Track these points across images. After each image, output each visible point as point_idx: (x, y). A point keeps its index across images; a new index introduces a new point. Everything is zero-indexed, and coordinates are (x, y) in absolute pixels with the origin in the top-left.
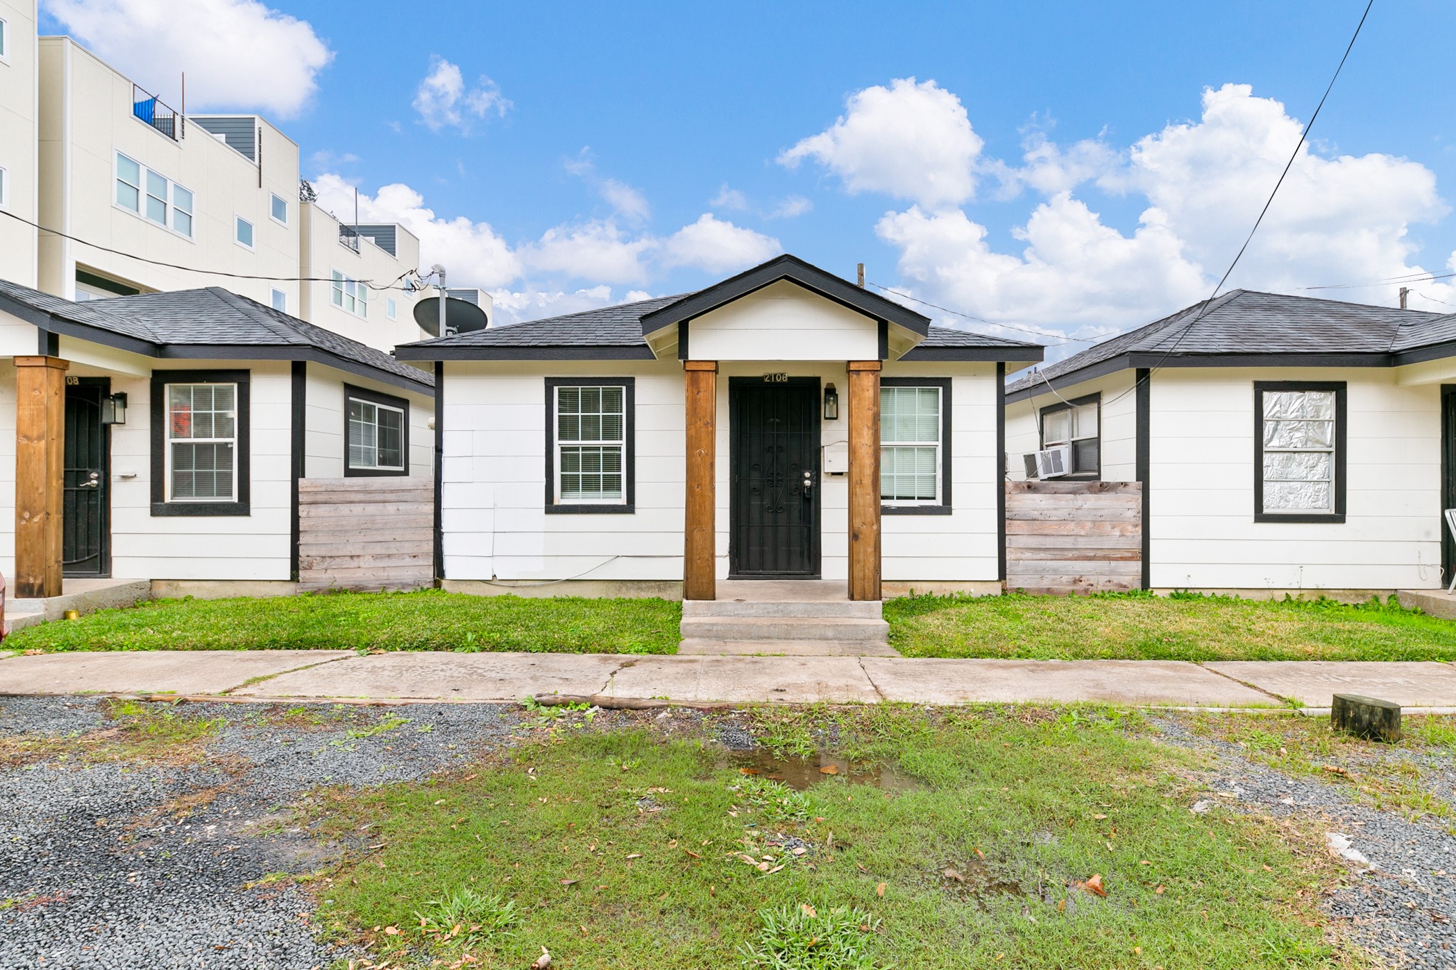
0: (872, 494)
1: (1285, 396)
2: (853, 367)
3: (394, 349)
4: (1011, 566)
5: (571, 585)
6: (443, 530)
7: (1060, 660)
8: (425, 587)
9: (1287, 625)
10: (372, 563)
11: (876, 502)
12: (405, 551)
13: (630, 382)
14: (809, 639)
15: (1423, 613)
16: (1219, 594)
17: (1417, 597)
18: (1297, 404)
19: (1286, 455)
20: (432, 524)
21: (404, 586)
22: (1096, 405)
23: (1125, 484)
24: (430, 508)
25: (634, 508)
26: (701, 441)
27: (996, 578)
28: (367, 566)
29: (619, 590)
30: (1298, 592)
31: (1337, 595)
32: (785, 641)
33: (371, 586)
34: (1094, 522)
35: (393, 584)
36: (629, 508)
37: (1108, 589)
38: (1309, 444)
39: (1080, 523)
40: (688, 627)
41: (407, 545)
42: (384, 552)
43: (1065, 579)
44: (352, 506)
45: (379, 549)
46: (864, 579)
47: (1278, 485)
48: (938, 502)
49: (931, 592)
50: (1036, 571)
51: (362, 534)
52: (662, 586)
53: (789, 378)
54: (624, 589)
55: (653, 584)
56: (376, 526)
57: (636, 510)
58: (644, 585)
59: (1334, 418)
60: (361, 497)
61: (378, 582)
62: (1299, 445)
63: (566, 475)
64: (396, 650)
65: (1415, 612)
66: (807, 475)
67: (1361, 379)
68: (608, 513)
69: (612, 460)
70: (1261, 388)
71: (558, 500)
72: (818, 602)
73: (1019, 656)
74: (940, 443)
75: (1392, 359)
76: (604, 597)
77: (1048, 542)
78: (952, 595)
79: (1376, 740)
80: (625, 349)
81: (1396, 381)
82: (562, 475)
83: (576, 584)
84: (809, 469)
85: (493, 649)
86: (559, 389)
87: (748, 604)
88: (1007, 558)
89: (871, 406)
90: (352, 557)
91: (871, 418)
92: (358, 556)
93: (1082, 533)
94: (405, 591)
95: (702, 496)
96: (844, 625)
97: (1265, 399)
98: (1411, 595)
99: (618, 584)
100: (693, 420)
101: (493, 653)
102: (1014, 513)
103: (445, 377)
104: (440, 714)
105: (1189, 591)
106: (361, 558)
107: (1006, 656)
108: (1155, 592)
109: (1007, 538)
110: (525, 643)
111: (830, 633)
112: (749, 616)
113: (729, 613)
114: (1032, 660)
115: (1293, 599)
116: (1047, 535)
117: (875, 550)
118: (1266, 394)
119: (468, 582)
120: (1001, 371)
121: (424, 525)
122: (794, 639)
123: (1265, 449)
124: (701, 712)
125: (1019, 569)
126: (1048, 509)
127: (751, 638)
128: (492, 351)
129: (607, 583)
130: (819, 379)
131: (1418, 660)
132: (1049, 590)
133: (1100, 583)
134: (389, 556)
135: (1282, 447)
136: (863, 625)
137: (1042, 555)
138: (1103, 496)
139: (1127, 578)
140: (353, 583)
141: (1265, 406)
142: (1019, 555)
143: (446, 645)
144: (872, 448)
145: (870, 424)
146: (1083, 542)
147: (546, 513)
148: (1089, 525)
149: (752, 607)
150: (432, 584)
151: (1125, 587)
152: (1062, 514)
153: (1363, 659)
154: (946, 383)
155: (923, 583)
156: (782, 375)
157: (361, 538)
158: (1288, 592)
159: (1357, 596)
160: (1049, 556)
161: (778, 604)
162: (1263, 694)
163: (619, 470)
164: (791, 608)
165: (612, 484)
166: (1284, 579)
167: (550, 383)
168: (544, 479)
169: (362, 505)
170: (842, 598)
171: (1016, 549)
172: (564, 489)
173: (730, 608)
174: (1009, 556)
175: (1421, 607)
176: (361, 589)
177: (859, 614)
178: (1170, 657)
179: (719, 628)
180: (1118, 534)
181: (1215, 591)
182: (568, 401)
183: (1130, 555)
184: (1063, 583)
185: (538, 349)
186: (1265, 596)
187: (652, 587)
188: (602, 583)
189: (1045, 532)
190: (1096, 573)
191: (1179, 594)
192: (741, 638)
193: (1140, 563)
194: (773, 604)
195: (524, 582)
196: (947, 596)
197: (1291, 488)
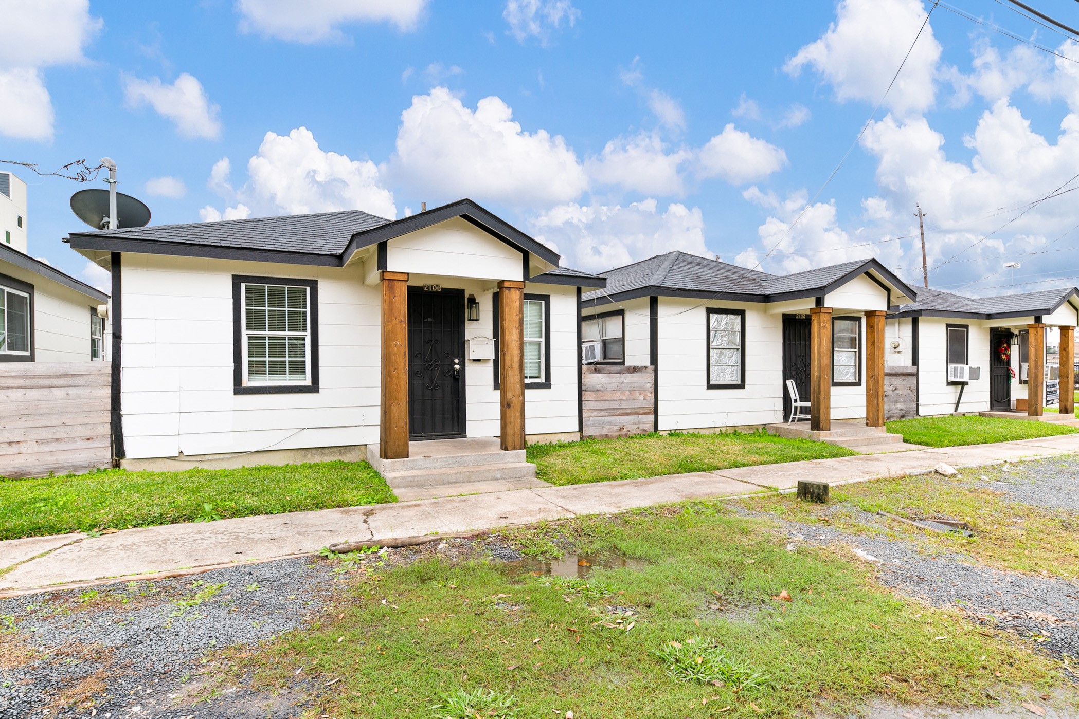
0: (519, 375)
1: (719, 316)
2: (506, 285)
3: (68, 237)
4: (585, 421)
5: (259, 455)
6: (122, 413)
7: (644, 478)
8: (102, 468)
9: (734, 447)
10: (36, 448)
11: (522, 381)
12: (77, 434)
13: (314, 284)
14: (484, 480)
15: (779, 436)
16: (691, 432)
17: (776, 427)
18: (724, 322)
19: (720, 350)
20: (109, 407)
21: (76, 468)
22: (621, 317)
23: (646, 367)
24: (107, 392)
25: (318, 388)
26: (397, 334)
27: (577, 430)
28: (30, 451)
29: (305, 457)
30: (726, 428)
31: (741, 429)
32: (469, 484)
33: (35, 471)
34: (630, 391)
35: (63, 468)
36: (314, 387)
37: (637, 432)
38: (730, 344)
39: (623, 392)
40: (395, 480)
41: (79, 428)
42: (50, 436)
43: (615, 428)
44: (9, 392)
45: (44, 434)
46: (514, 435)
47: (716, 367)
48: (542, 380)
49: (538, 442)
50: (600, 424)
51: (23, 419)
52: (343, 451)
53: (442, 289)
54: (309, 456)
55: (335, 449)
56: (42, 411)
57: (320, 390)
58: (327, 451)
59: (740, 330)
60: (20, 382)
61: (44, 467)
62: (725, 345)
63: (253, 361)
64: (128, 528)
65: (775, 436)
66: (457, 361)
67: (752, 309)
68: (295, 392)
69: (297, 347)
70: (710, 311)
71: (246, 382)
72: (484, 453)
73: (622, 478)
74: (543, 340)
75: (766, 299)
76: (291, 463)
77: (606, 405)
78: (551, 443)
79: (822, 502)
80: (314, 257)
81: (765, 311)
82: (249, 361)
83: (265, 455)
84: (457, 357)
85: (233, 515)
86: (246, 285)
87: (434, 459)
88: (583, 416)
89: (518, 313)
90: (10, 443)
91: (518, 322)
92: (18, 442)
93: (624, 399)
94: (78, 474)
95: (398, 377)
96: (508, 469)
97: (711, 318)
98: (772, 427)
99: (303, 452)
100: (390, 318)
101: (233, 519)
102: (587, 387)
103: (122, 268)
104: (250, 574)
105: (677, 431)
106: (21, 444)
107: (614, 479)
108: (661, 434)
109: (583, 403)
110: (265, 507)
111: (498, 475)
112: (435, 468)
113: (419, 467)
114: (629, 480)
115: (723, 432)
116: (605, 400)
117: (521, 415)
118: (711, 315)
119: (151, 460)
120: (579, 291)
121: (100, 409)
122: (474, 482)
123: (711, 347)
124: (466, 540)
125: (590, 423)
126: (606, 384)
127: (443, 484)
128: (181, 247)
129: (293, 452)
130: (463, 291)
131: (798, 461)
132: (607, 436)
133: (633, 429)
134: (57, 440)
135: (717, 346)
136: (520, 467)
137: (603, 413)
138: (635, 374)
139: (647, 425)
140: (12, 470)
141: (711, 322)
142: (590, 414)
143: (183, 518)
144: (519, 343)
145: (517, 326)
146: (624, 405)
147: (235, 394)
148: (628, 393)
149: (437, 461)
150: (110, 464)
151: (646, 431)
152: (613, 386)
153: (777, 462)
154: (546, 298)
155: (533, 436)
156: (437, 286)
157: (21, 423)
158: (721, 429)
159: (749, 429)
160: (607, 414)
161: (456, 457)
162: (753, 485)
163: (304, 356)
164: (465, 459)
165: (298, 368)
166: (721, 421)
167: (237, 280)
168: (233, 364)
169: (22, 391)
170: (497, 449)
171: (588, 410)
172: (251, 372)
173: (420, 463)
174: (584, 415)
175: (778, 433)
176: (22, 475)
177: (512, 460)
178: (695, 470)
179: (419, 479)
180: (642, 398)
181: (689, 430)
182: (255, 296)
183: (648, 411)
184: (613, 430)
185: (231, 250)
186: (712, 431)
187: (334, 452)
188: (289, 451)
189: (605, 398)
190: (631, 423)
191: (673, 434)
192: (436, 485)
193: (653, 416)
194: (453, 457)
195: (212, 456)
196: (548, 444)
197: (721, 369)
